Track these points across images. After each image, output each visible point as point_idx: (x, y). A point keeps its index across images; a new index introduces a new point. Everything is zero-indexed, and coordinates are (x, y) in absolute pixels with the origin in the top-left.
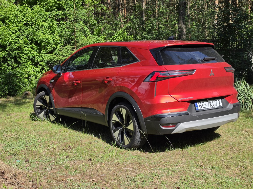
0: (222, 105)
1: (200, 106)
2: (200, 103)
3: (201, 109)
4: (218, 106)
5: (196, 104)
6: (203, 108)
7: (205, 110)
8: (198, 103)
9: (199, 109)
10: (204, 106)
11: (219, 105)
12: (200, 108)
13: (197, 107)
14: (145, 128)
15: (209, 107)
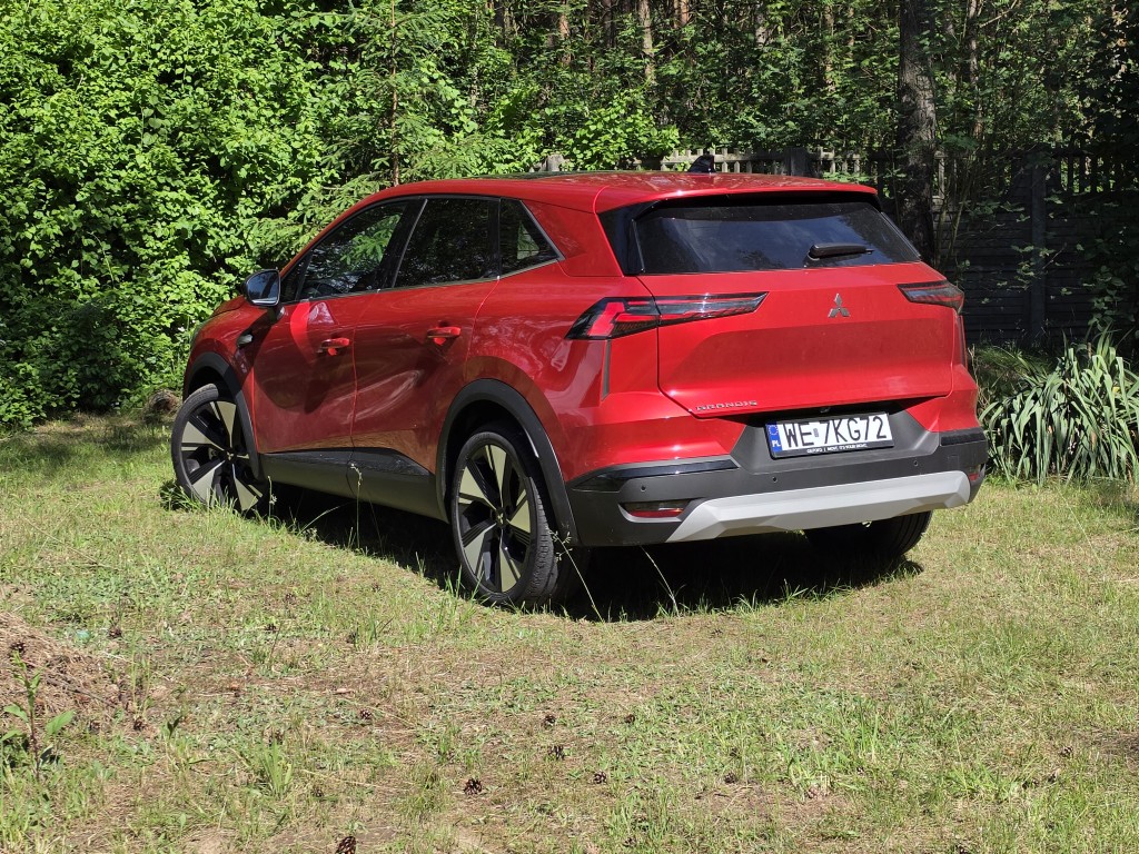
0: (889, 437)
1: (791, 436)
2: (789, 426)
3: (794, 447)
4: (872, 438)
5: (775, 430)
6: (800, 446)
7: (810, 451)
8: (780, 427)
9: (785, 447)
10: (807, 439)
11: (878, 437)
12: (790, 446)
13: (774, 443)
14: (569, 523)
15: (832, 441)
